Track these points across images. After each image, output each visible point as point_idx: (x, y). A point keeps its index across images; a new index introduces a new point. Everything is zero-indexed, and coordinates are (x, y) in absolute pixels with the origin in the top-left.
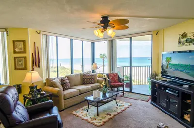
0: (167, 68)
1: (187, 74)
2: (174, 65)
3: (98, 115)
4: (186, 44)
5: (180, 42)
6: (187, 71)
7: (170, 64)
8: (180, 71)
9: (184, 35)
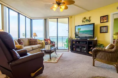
0: (78, 33)
1: (89, 34)
2: (82, 31)
3: (51, 59)
4: (86, 22)
5: (83, 21)
6: (88, 33)
7: (80, 31)
8: (85, 33)
9: (85, 18)
